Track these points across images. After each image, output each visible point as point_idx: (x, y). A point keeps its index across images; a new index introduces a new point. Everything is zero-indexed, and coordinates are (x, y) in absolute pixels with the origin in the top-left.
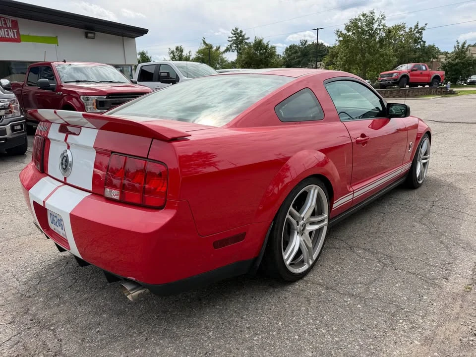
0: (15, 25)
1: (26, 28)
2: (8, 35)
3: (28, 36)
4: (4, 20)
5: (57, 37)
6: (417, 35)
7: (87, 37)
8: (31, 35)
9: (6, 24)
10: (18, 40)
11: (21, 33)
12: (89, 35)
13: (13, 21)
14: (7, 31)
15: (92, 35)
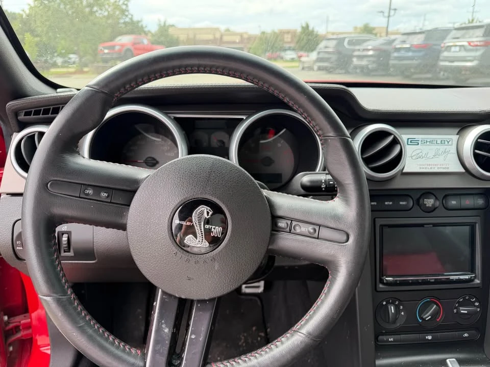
6: (124, 7)
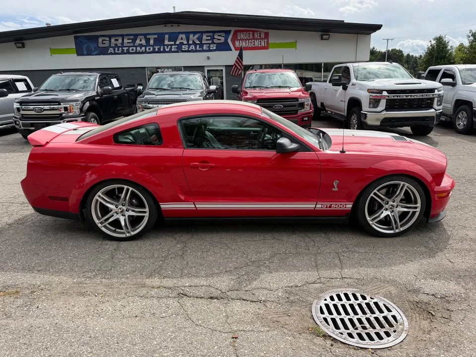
0: (267, 35)
1: (275, 37)
2: (261, 44)
3: (275, 43)
4: (260, 33)
5: (296, 41)
7: (322, 39)
8: (277, 42)
9: (260, 36)
10: (266, 48)
11: (270, 42)
12: (324, 37)
13: (265, 33)
14: (261, 42)
15: (327, 37)
